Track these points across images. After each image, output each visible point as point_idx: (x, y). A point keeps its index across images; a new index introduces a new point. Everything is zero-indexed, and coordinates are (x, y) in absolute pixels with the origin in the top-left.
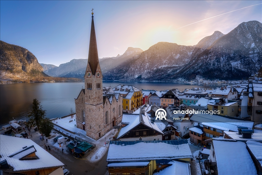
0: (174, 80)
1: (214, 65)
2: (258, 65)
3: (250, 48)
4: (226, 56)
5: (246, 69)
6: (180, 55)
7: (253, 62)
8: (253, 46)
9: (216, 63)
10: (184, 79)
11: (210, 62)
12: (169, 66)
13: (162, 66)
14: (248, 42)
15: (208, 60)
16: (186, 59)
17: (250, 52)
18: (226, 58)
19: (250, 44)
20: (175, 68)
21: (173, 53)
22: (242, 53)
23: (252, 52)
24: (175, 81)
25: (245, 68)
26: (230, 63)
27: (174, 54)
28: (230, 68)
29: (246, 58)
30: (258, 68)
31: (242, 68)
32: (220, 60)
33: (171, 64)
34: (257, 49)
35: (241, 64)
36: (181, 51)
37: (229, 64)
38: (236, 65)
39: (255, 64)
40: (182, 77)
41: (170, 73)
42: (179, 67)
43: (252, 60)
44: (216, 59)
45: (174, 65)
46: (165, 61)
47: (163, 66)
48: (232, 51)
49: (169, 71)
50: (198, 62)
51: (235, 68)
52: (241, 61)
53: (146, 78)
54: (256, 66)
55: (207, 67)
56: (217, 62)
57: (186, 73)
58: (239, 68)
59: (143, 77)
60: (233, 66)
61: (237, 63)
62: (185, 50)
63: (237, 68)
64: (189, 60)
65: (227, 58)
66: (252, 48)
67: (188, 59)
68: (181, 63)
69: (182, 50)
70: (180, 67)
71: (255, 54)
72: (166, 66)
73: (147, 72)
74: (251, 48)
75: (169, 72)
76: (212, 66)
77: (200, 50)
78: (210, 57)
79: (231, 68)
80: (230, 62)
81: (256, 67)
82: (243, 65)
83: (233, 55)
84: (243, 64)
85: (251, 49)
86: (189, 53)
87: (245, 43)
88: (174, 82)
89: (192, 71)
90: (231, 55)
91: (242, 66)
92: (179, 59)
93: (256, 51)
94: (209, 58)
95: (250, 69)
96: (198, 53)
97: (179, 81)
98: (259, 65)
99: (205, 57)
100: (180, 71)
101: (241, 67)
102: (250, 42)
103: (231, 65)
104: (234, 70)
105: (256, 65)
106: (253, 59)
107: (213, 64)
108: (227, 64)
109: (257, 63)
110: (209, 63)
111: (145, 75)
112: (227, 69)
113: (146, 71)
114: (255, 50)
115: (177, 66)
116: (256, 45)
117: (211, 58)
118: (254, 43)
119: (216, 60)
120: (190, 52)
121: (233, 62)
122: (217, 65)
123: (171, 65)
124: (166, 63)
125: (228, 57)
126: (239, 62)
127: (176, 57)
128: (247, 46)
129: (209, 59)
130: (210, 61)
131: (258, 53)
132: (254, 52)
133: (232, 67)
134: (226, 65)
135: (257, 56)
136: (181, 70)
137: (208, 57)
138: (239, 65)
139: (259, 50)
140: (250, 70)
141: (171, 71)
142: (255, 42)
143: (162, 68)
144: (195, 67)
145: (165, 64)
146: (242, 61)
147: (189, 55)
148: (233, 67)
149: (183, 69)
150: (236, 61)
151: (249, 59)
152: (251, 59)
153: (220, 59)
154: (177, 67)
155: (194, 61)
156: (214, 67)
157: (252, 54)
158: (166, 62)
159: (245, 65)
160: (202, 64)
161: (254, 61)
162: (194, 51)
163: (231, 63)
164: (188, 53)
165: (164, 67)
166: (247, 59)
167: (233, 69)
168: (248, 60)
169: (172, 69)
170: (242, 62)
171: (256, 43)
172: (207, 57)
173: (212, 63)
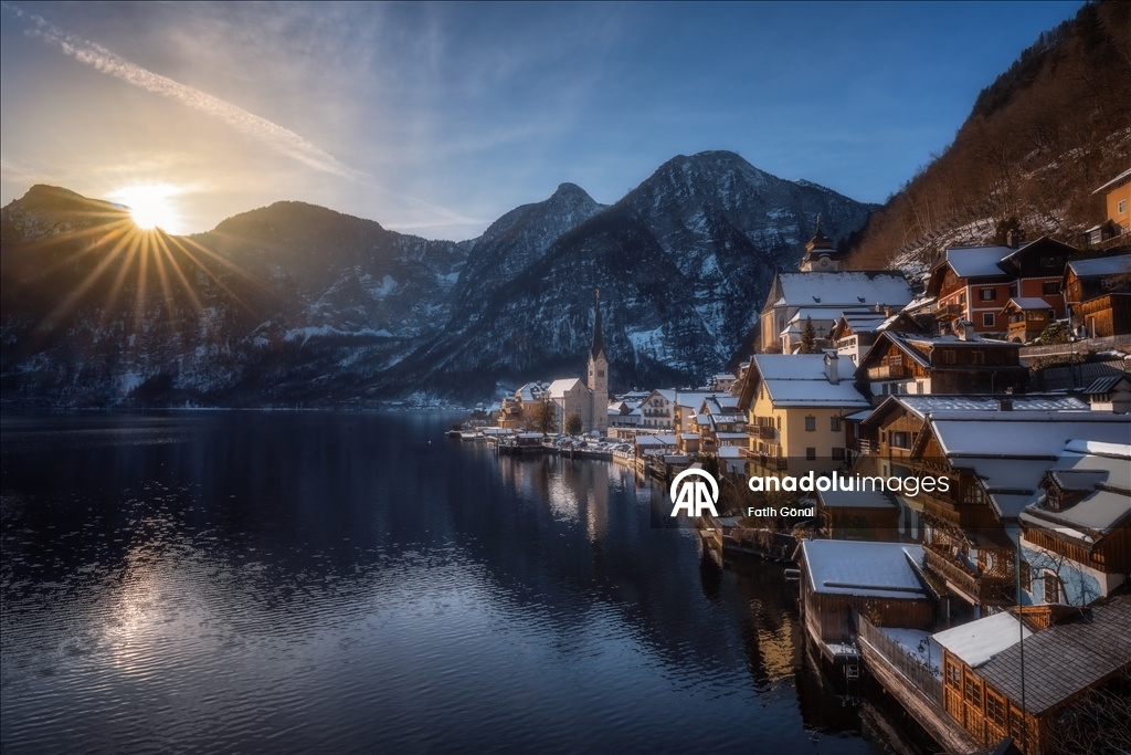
0: (386, 402)
1: (564, 338)
2: (724, 345)
3: (697, 275)
4: (609, 305)
5: (684, 364)
6: (396, 284)
7: (707, 333)
8: (711, 267)
9: (573, 331)
10: (440, 396)
11: (549, 325)
12: (341, 333)
13: (300, 332)
14: (693, 249)
15: (540, 316)
16: (429, 306)
17: (698, 295)
18: (609, 312)
19: (699, 262)
20: (377, 347)
21: (358, 268)
22: (669, 295)
23: (705, 292)
24: (392, 406)
25: (680, 358)
26: (626, 335)
27: (368, 276)
28: (625, 355)
29: (684, 318)
30: (724, 360)
31: (670, 357)
32: (586, 321)
33: (352, 324)
34: (725, 281)
35: (665, 340)
36: (401, 261)
37: (623, 340)
38: (649, 346)
39: (713, 344)
40: (424, 387)
41: (351, 366)
42: (397, 343)
43: (703, 328)
44: (572, 312)
45: (365, 331)
46: (317, 306)
47: (310, 332)
48: (630, 286)
49: (344, 356)
50: (496, 325)
51: (643, 357)
52: (665, 330)
53: (204, 389)
54: (718, 351)
55: (536, 345)
56: (576, 329)
57: (443, 368)
58: (660, 358)
59: (182, 387)
60: (635, 348)
61: (651, 338)
62: (420, 259)
63: (651, 355)
64: (442, 309)
65: (612, 315)
66: (706, 277)
67: (436, 304)
68: (404, 322)
69: (404, 260)
70: (406, 343)
71: (715, 300)
72: (325, 330)
73: (211, 358)
74: (701, 276)
75: (345, 363)
76: (556, 344)
77: (499, 270)
78: (548, 304)
79: (630, 354)
80: (626, 329)
81: (718, 355)
82: (674, 347)
83: (636, 301)
84: (672, 340)
85: (703, 282)
86: (443, 277)
87: (680, 255)
88: (391, 410)
89: (474, 361)
90: (627, 302)
91: (668, 351)
92: (390, 299)
93: (718, 291)
94: (542, 309)
95: (697, 361)
96: (488, 281)
97: (411, 406)
98: (727, 348)
99: (525, 302)
100: (404, 360)
101: (665, 355)
102: (701, 251)
103: (629, 342)
104: (640, 365)
105: (719, 348)
106: (708, 322)
107: (560, 335)
108: (614, 339)
109: (722, 338)
110: (546, 332)
111: (200, 373)
112: (617, 360)
113: (201, 351)
114: (717, 287)
115: (383, 333)
116: (720, 263)
117: (551, 311)
118: (713, 257)
119: (571, 317)
120: (446, 272)
121: (635, 331)
122: (578, 339)
123: (351, 329)
124: (322, 317)
125: (615, 311)
126: (658, 332)
127: (378, 290)
128: (686, 265)
129: (544, 312)
130: (547, 322)
131: (727, 295)
132: (712, 294)
133: (633, 352)
134: (611, 343)
135: (723, 309)
136: (408, 354)
137: (539, 305)
138: (658, 345)
139: (732, 285)
140: (696, 364)
141: (355, 356)
142: (718, 254)
143: (300, 338)
144: (485, 344)
145: (318, 322)
146: (667, 328)
147: (442, 283)
148: (638, 352)
149: (423, 349)
150: (647, 327)
151: (694, 321)
152: (701, 323)
153: (587, 317)
154: (383, 340)
155: (473, 318)
156: (565, 350)
157: (704, 301)
158: (325, 309)
159: (681, 346)
160: (514, 334)
161: (710, 332)
162: (469, 271)
163: (630, 337)
164: (439, 275)
165: (313, 338)
166: (687, 321)
167: (637, 362)
168: (689, 325)
169: (362, 350)
170: (667, 334)
171: (723, 257)
172: (534, 303)
173: (556, 331)
